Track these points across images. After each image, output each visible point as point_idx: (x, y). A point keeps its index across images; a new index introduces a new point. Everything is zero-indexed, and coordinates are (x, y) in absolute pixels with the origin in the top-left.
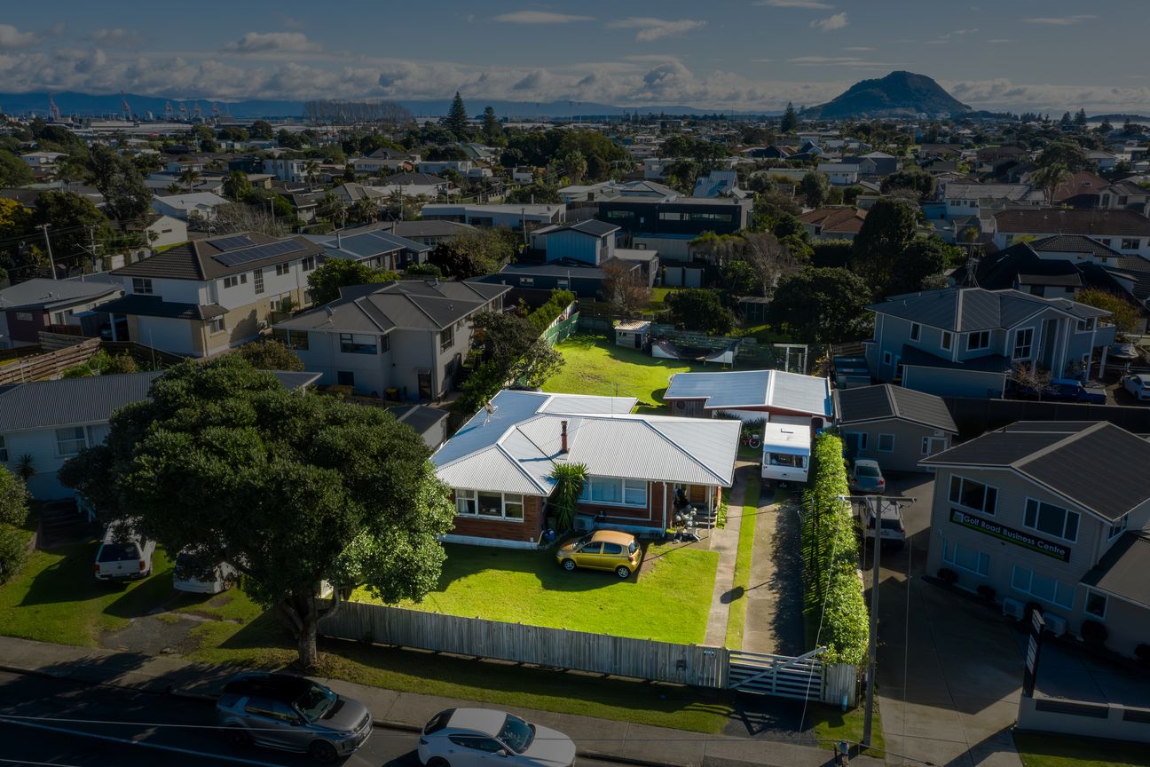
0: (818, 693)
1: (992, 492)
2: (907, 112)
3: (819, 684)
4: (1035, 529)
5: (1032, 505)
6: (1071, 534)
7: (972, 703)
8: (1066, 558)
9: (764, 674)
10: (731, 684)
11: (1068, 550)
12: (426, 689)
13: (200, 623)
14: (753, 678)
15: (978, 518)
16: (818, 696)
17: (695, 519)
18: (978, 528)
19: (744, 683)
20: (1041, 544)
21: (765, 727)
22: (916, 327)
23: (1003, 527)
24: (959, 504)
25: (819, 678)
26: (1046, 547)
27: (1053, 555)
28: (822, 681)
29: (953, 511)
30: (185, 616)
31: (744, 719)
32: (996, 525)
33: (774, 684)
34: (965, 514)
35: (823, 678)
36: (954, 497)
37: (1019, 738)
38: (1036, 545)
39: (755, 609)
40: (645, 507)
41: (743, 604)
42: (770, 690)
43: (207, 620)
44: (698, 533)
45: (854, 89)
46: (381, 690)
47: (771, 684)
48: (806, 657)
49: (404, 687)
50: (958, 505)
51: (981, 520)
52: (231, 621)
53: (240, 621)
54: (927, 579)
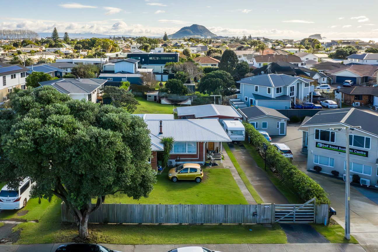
0: (313, 219)
1: (333, 134)
2: (198, 36)
3: (313, 215)
4: (352, 146)
5: (350, 136)
6: (368, 146)
8: (367, 156)
9: (290, 213)
10: (275, 220)
11: (367, 152)
12: (147, 242)
13: (16, 225)
14: (286, 216)
15: (328, 144)
16: (313, 220)
17: (213, 157)
18: (328, 148)
19: (282, 219)
20: (355, 151)
22: (257, 87)
23: (339, 147)
24: (319, 140)
25: (313, 212)
26: (358, 152)
27: (361, 155)
28: (314, 213)
29: (317, 143)
30: (7, 222)
32: (336, 146)
33: (294, 218)
34: (322, 144)
35: (315, 212)
36: (317, 137)
38: (353, 152)
39: (258, 189)
40: (196, 153)
42: (293, 221)
43: (19, 223)
44: (217, 162)
45: (182, 29)
46: (124, 245)
47: (293, 218)
48: (307, 203)
49: (135, 242)
51: (329, 145)
52: (32, 222)
53: (37, 221)
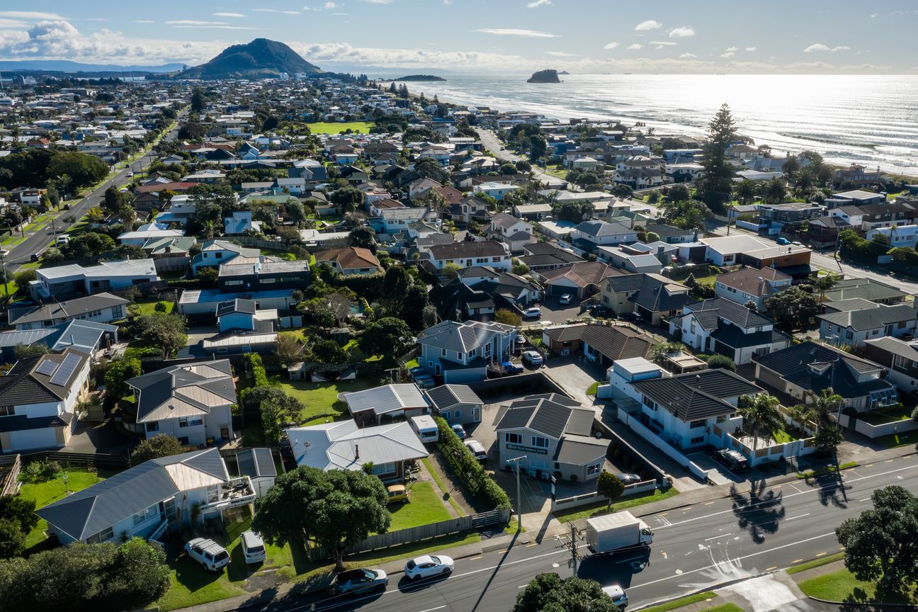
1: (520, 436)
4: (536, 446)
5: (534, 438)
6: (547, 446)
7: (538, 509)
8: (546, 453)
9: (483, 519)
10: (473, 526)
11: (546, 451)
14: (480, 522)
15: (516, 446)
16: (499, 521)
17: (411, 470)
18: (517, 449)
19: (477, 525)
20: (538, 451)
21: (492, 535)
23: (525, 447)
26: (540, 451)
27: (543, 453)
28: (499, 516)
29: (507, 445)
30: (264, 571)
31: (484, 535)
32: (523, 447)
33: (486, 522)
34: (512, 445)
36: (507, 440)
37: (555, 514)
38: (536, 451)
39: (456, 498)
40: (395, 472)
41: (451, 498)
45: (226, 52)
49: (378, 563)
50: (509, 443)
51: (518, 446)
54: (501, 470)
